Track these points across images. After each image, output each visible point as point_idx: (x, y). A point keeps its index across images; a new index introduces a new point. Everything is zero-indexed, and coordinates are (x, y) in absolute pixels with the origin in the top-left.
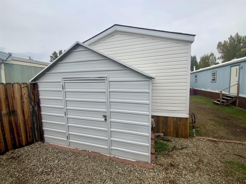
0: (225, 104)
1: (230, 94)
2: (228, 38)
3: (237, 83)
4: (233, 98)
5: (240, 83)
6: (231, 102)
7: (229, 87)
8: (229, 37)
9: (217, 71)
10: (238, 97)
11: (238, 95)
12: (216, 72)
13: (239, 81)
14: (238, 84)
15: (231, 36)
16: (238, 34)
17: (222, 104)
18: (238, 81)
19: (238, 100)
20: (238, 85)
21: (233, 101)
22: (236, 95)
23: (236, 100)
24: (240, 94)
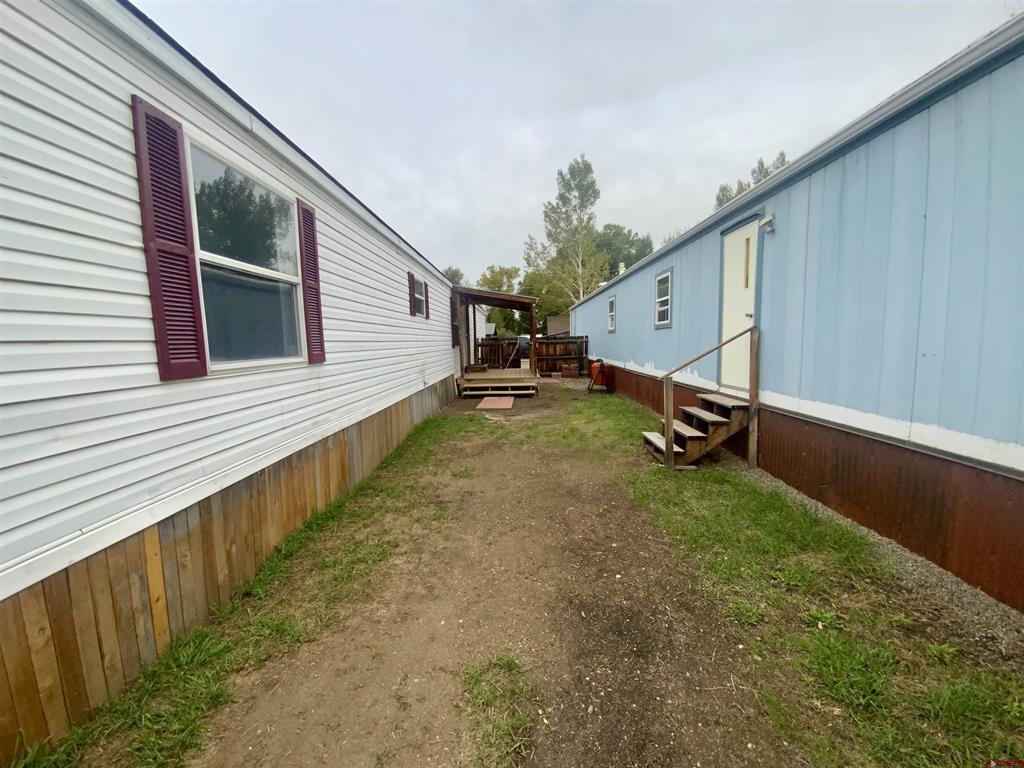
0: (694, 450)
1: (722, 390)
2: (750, 172)
3: (750, 323)
4: (734, 414)
5: (763, 326)
6: (721, 436)
7: (716, 345)
8: (755, 165)
9: (673, 267)
10: (753, 410)
11: (757, 396)
12: (669, 274)
13: (757, 315)
14: (754, 330)
15: (761, 164)
16: (784, 157)
17: (677, 453)
18: (751, 311)
19: (754, 426)
20: (757, 335)
21: (732, 433)
22: (746, 396)
23: (748, 426)
24: (763, 390)
